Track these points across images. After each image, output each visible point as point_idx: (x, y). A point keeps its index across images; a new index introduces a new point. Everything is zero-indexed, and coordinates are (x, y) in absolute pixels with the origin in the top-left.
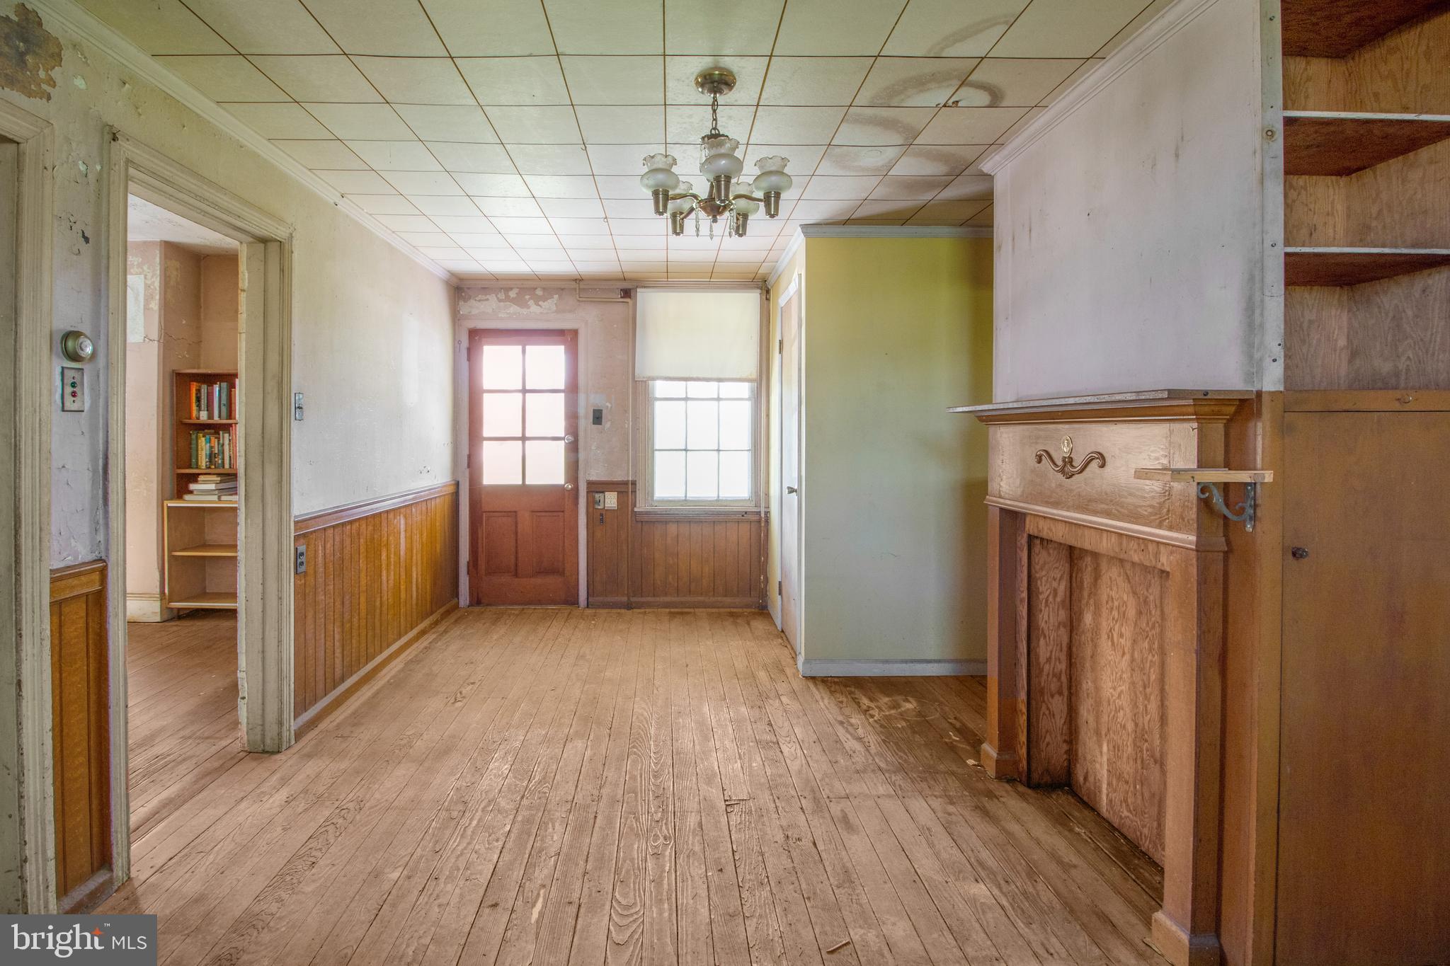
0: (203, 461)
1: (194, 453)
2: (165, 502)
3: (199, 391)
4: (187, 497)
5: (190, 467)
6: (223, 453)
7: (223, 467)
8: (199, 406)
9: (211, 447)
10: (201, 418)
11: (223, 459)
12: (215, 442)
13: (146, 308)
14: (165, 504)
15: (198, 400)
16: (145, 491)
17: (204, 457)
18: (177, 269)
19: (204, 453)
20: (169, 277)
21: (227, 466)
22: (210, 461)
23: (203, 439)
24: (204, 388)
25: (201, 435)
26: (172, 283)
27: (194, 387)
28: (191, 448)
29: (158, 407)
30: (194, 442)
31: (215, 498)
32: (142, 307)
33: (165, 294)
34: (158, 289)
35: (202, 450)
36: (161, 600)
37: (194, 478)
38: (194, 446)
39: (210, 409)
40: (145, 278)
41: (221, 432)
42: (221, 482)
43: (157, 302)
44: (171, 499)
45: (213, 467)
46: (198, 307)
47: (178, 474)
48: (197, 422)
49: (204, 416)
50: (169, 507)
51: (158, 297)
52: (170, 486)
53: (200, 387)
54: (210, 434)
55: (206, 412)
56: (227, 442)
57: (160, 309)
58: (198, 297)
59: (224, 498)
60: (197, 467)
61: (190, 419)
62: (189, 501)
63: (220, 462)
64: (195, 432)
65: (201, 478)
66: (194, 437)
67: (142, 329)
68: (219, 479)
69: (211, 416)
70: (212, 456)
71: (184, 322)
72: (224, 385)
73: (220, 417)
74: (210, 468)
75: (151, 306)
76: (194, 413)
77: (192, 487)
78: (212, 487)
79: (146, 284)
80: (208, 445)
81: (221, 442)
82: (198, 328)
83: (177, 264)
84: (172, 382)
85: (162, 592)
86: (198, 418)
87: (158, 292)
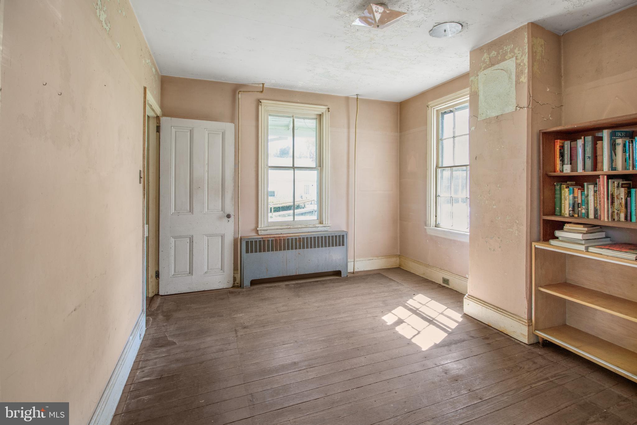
0: (566, 210)
1: (557, 200)
2: (534, 244)
3: (562, 147)
4: (553, 242)
5: (554, 214)
6: (588, 204)
7: (588, 217)
8: (562, 161)
9: (574, 198)
10: (565, 171)
11: (588, 209)
12: (578, 192)
13: (518, 83)
14: (533, 245)
15: (562, 155)
16: (517, 232)
17: (567, 206)
18: (541, 46)
19: (567, 202)
20: (536, 52)
21: (591, 216)
22: (573, 210)
23: (567, 190)
24: (567, 144)
25: (565, 186)
26: (538, 57)
27: (558, 143)
28: (555, 198)
29: (527, 162)
30: (558, 192)
31: (582, 248)
32: (514, 83)
33: (532, 67)
34: (527, 64)
35: (565, 199)
36: (529, 326)
37: (560, 226)
38: (558, 196)
39: (573, 162)
40: (516, 59)
41: (585, 184)
42: (587, 233)
43: (526, 75)
44: (538, 241)
45: (576, 216)
46: (559, 76)
47: (544, 220)
48: (562, 174)
49: (567, 169)
50: (536, 248)
51: (526, 71)
52: (537, 229)
53: (563, 143)
54: (572, 185)
55: (569, 166)
56: (591, 193)
57: (529, 80)
58: (558, 68)
59: (591, 249)
60: (561, 215)
61: (555, 172)
62: (554, 246)
63: (583, 211)
64: (559, 184)
65: (567, 227)
66: (558, 188)
67: (514, 101)
68: (586, 229)
69: (574, 169)
70: (575, 206)
71: (548, 90)
72: (589, 139)
73: (584, 169)
74: (573, 216)
75: (521, 80)
76: (558, 167)
77: (558, 233)
78: (580, 236)
79: (517, 64)
80: (572, 195)
81: (586, 192)
82: (560, 94)
83: (542, 42)
84: (539, 140)
85: (530, 319)
86: (562, 171)
87: (526, 66)
